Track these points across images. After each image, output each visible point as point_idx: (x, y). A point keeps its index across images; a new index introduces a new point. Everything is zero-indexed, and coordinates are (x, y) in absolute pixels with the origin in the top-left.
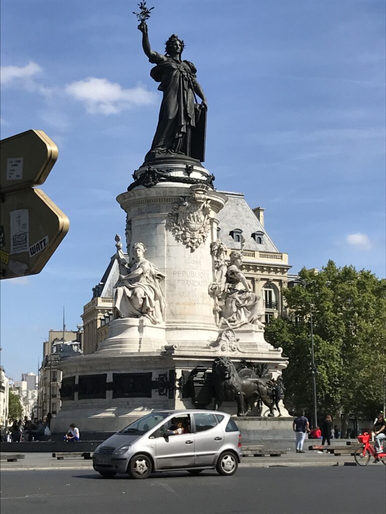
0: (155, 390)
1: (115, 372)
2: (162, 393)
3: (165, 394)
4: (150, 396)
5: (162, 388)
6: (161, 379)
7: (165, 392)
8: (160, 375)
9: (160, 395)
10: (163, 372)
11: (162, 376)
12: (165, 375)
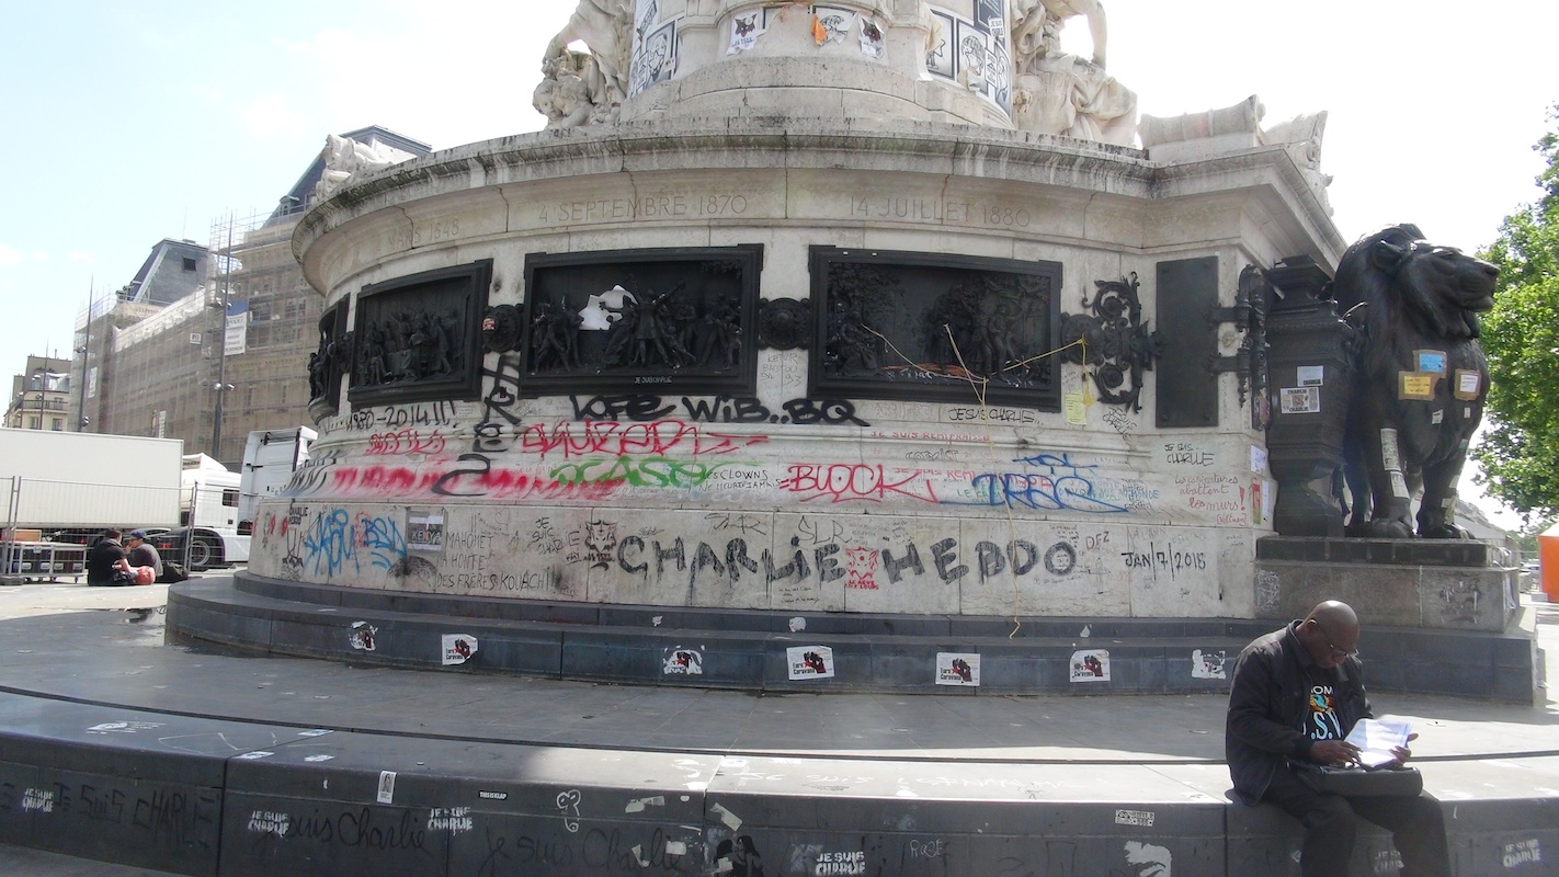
0: (1078, 370)
1: (822, 238)
2: (1115, 392)
3: (1130, 401)
4: (1051, 403)
5: (1112, 361)
6: (1107, 310)
7: (1126, 386)
8: (1103, 286)
9: (1106, 399)
10: (1114, 269)
11: (1115, 294)
12: (1127, 290)
